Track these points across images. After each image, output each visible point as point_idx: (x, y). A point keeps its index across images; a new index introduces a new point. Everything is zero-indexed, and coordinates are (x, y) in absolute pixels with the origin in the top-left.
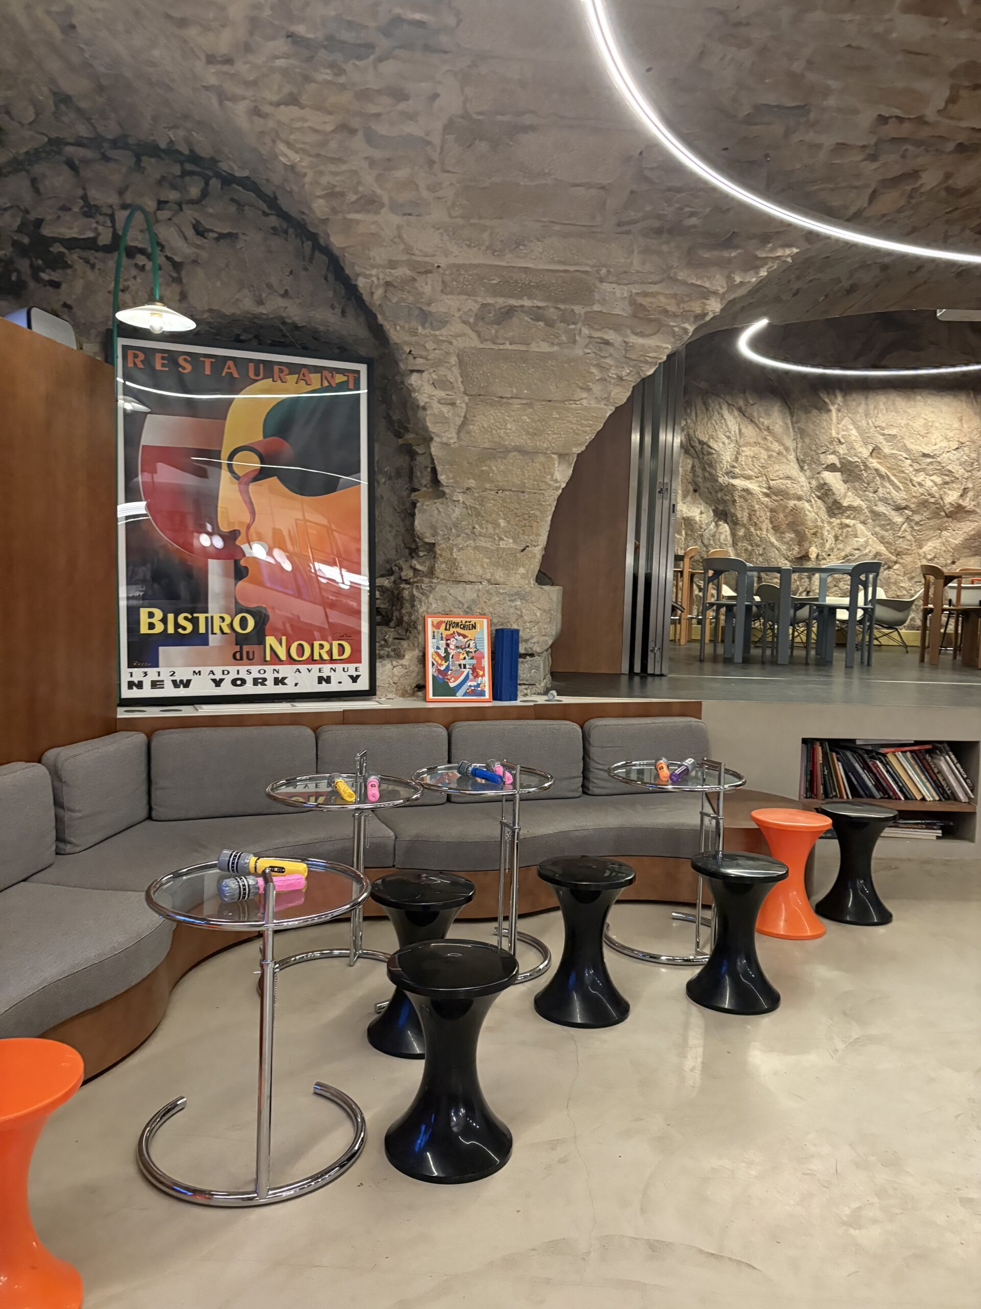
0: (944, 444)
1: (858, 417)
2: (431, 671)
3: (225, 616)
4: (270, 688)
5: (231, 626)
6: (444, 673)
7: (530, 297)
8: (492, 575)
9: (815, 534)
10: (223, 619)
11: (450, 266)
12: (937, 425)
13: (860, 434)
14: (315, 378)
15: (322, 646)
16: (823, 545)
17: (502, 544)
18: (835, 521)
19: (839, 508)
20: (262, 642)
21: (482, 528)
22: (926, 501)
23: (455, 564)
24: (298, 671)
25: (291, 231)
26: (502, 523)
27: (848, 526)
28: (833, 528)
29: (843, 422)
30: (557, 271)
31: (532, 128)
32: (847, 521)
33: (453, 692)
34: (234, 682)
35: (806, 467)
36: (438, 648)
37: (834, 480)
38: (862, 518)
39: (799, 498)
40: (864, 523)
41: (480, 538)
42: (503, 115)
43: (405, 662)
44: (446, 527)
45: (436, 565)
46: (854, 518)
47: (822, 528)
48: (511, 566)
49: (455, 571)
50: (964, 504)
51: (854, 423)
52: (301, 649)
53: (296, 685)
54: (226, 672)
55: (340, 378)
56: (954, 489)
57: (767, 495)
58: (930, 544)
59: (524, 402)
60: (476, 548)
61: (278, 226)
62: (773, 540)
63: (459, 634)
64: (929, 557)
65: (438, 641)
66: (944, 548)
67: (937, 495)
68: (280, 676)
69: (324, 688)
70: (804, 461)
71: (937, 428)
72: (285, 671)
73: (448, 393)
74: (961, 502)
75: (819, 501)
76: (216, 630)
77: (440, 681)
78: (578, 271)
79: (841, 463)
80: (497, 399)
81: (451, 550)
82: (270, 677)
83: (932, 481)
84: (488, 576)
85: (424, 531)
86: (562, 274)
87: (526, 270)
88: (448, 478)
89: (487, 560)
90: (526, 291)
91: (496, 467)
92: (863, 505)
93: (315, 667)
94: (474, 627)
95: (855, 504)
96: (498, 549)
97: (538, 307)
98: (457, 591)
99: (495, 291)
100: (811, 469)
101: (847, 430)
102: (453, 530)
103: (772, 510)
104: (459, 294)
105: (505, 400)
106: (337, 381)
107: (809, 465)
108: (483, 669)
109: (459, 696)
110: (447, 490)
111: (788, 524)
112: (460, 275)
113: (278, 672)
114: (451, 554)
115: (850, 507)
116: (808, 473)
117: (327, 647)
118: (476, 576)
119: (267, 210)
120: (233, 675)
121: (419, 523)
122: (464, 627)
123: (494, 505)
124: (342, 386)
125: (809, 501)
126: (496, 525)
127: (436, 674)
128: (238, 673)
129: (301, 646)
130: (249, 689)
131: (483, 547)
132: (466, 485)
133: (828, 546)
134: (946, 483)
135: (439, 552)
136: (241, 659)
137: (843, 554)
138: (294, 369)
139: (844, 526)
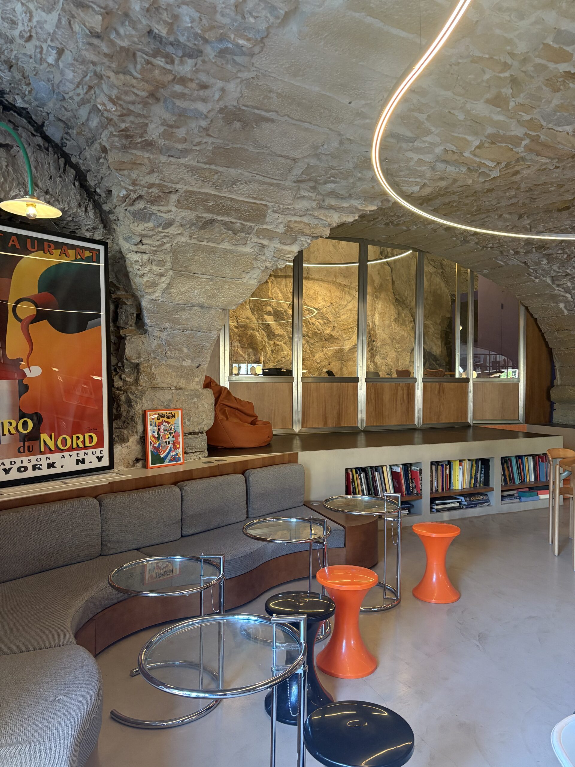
0: (324, 303)
1: (282, 287)
2: (150, 448)
3: (12, 421)
4: (45, 471)
5: (16, 428)
6: (157, 449)
7: (228, 215)
8: (178, 383)
9: (262, 349)
10: (10, 423)
11: (186, 192)
12: (320, 293)
13: (283, 296)
14: (71, 252)
15: (78, 438)
16: (266, 355)
17: (184, 364)
18: (271, 342)
19: (273, 335)
20: (38, 438)
21: (171, 353)
22: (316, 332)
23: (153, 377)
24: (64, 457)
25: (50, 149)
26: (185, 350)
27: (278, 345)
28: (270, 346)
29: (274, 289)
30: (250, 202)
31: (272, 121)
32: (278, 342)
33: (162, 460)
34: (19, 470)
35: (255, 313)
36: (154, 432)
37: (270, 320)
38: (285, 341)
39: (253, 330)
40: (285, 343)
41: (170, 359)
42: (258, 110)
43: (129, 444)
44: (147, 352)
45: (140, 377)
46: (281, 341)
47: (265, 346)
48: (190, 377)
49: (153, 381)
50: (333, 335)
51: (280, 290)
52: (65, 442)
53: (62, 467)
54: (13, 463)
55: (87, 254)
56: (329, 327)
57: (237, 327)
58: (318, 354)
59: (208, 277)
60: (167, 366)
61: (42, 144)
62: (241, 353)
63: (166, 422)
64: (318, 361)
65: (153, 428)
66: (324, 357)
67: (321, 330)
68: (51, 462)
69: (81, 467)
70: (254, 309)
71: (320, 295)
72: (55, 457)
73: (159, 268)
74: (332, 333)
75: (263, 331)
76: (6, 432)
77: (155, 454)
78: (261, 204)
79: (274, 311)
80: (191, 274)
81: (151, 367)
82: (44, 462)
83: (319, 322)
84: (175, 384)
85: (131, 355)
86: (253, 205)
87: (232, 199)
88: (152, 321)
89: (174, 374)
90: (227, 211)
91: (184, 315)
92: (285, 334)
93: (74, 453)
94: (174, 416)
95: (281, 334)
96: (182, 367)
97: (231, 222)
98: (160, 394)
99: (209, 210)
100: (258, 314)
101: (277, 293)
102: (152, 355)
103: (240, 336)
104: (186, 209)
105: (196, 275)
106: (86, 256)
107: (257, 311)
108: (179, 443)
109: (166, 463)
110: (150, 329)
111: (248, 344)
112: (190, 197)
113: (49, 459)
114: (151, 370)
115: (279, 335)
116: (256, 316)
117: (81, 437)
118: (167, 384)
119: (34, 132)
120: (18, 464)
121: (129, 351)
122: (169, 417)
123: (180, 339)
124: (88, 259)
125: (258, 331)
126: (181, 351)
127: (152, 450)
128: (22, 463)
129: (65, 439)
130: (30, 473)
131: (171, 365)
132: (163, 326)
133: (268, 356)
134: (325, 323)
135: (142, 369)
136: (24, 452)
137: (276, 360)
138: (58, 245)
139: (275, 345)
